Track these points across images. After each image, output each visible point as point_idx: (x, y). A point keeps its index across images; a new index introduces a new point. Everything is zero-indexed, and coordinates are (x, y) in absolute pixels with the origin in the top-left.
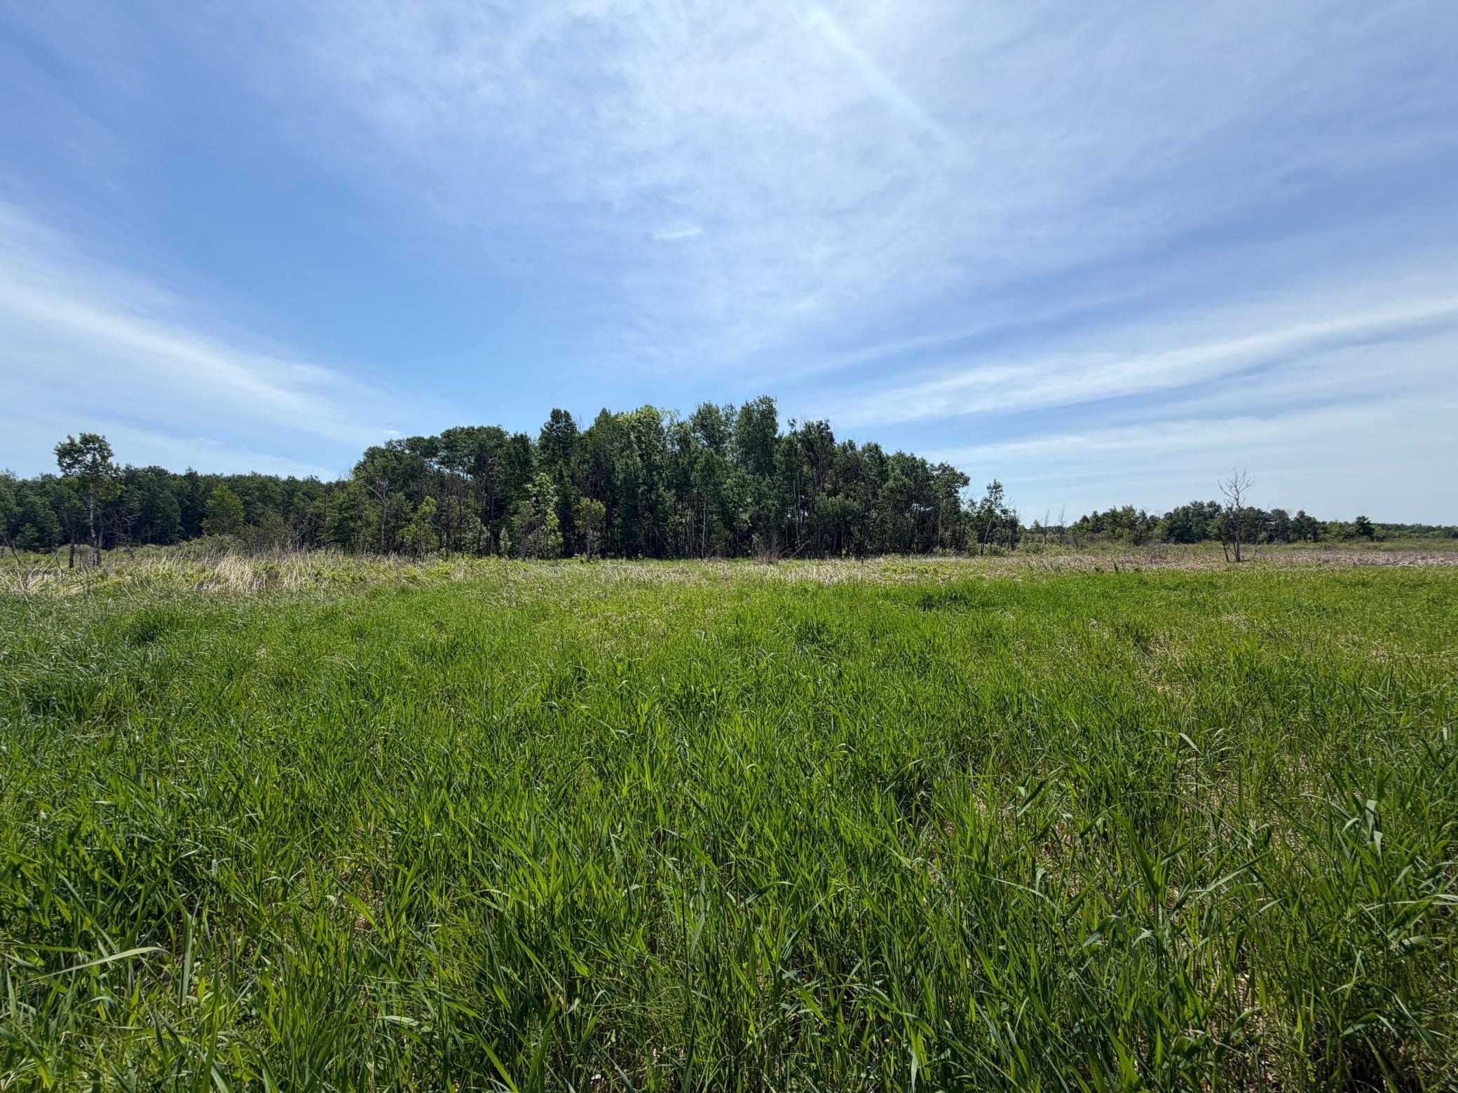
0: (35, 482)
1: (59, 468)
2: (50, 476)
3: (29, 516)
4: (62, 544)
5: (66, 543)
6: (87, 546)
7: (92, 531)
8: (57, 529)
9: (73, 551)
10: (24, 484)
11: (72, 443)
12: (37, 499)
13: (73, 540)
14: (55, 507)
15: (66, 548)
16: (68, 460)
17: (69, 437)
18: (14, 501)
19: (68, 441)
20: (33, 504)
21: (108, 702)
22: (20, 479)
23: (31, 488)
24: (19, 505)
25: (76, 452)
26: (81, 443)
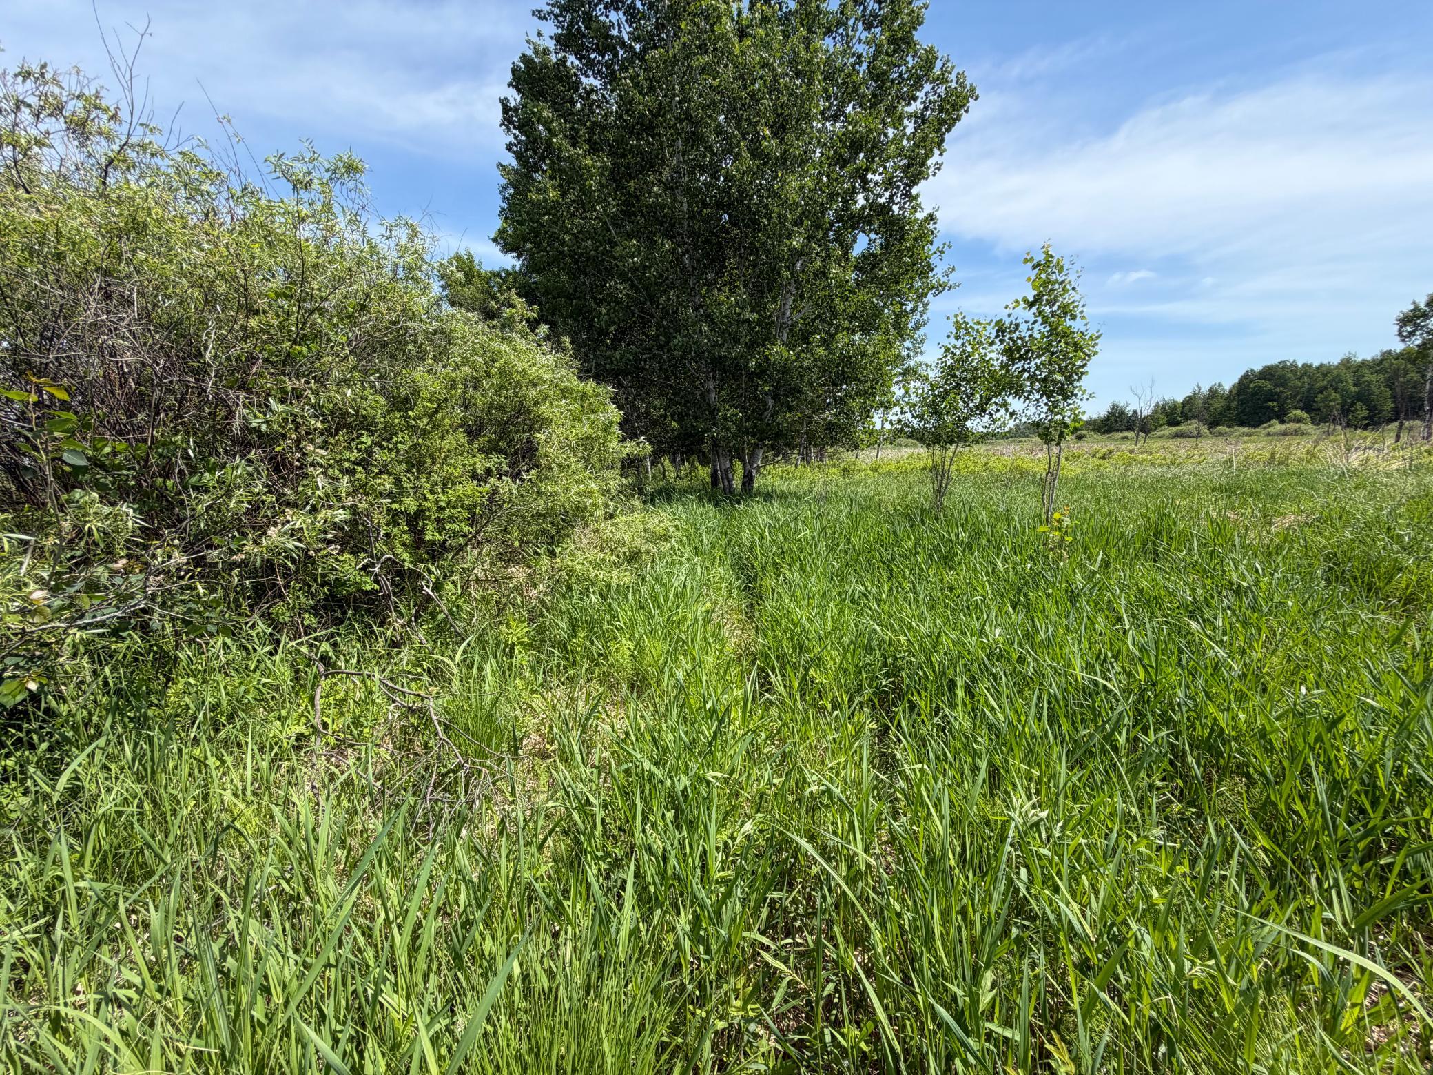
0: (1374, 360)
1: (1398, 338)
2: (1389, 352)
3: (1364, 397)
4: (1390, 421)
5: (1396, 420)
6: (1418, 423)
7: (1426, 403)
8: (1390, 405)
9: (1400, 427)
10: (1364, 363)
11: (1417, 308)
12: (1373, 378)
13: (1402, 415)
14: (1390, 383)
15: (1395, 425)
16: (1409, 329)
17: (1414, 303)
18: (1351, 382)
19: (1412, 307)
20: (1369, 383)
21: (1408, 586)
22: (1359, 360)
23: (1369, 367)
24: (1355, 385)
25: (1419, 317)
26: (1427, 305)
